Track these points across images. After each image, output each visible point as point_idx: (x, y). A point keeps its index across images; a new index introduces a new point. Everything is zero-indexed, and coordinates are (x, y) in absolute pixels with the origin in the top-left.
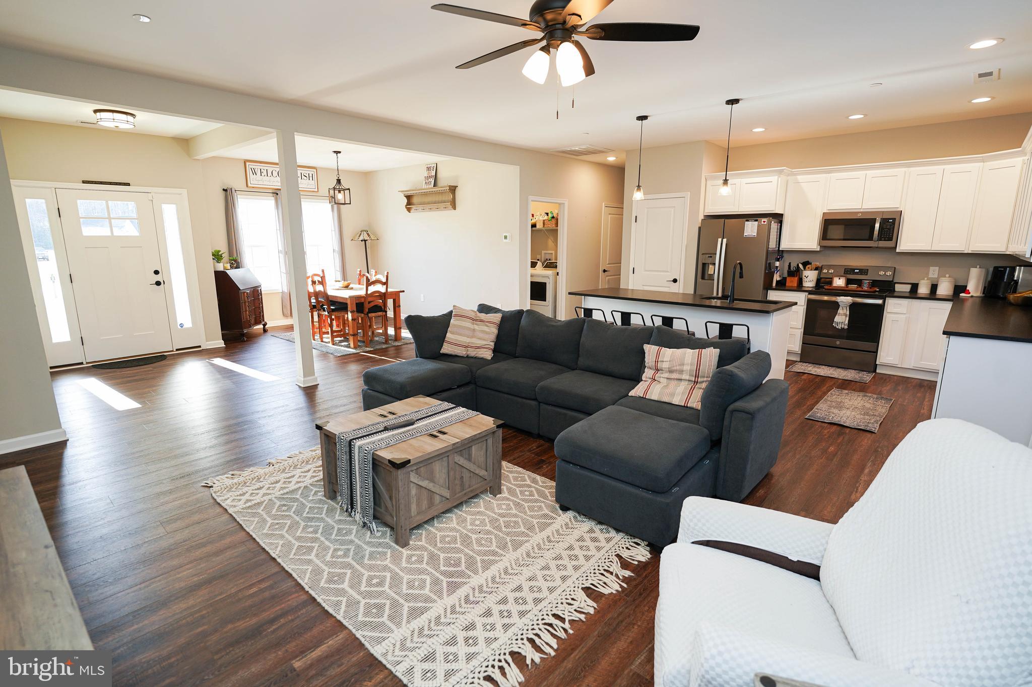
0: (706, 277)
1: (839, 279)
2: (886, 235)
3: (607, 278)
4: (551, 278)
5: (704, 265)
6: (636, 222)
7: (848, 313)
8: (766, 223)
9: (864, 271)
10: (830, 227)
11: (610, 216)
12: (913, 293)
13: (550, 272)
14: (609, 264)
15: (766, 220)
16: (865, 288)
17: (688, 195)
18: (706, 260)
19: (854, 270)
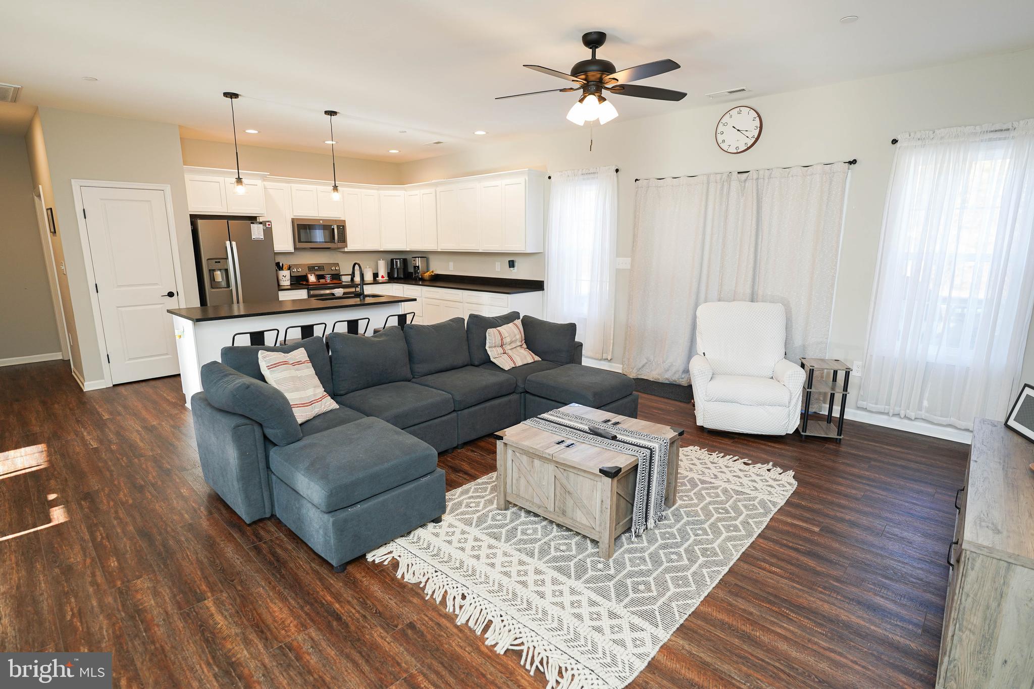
1: (312, 275)
2: (341, 238)
5: (211, 271)
6: (85, 217)
8: (270, 226)
9: (323, 268)
16: (329, 280)
17: (168, 188)
18: (214, 265)
19: (314, 267)
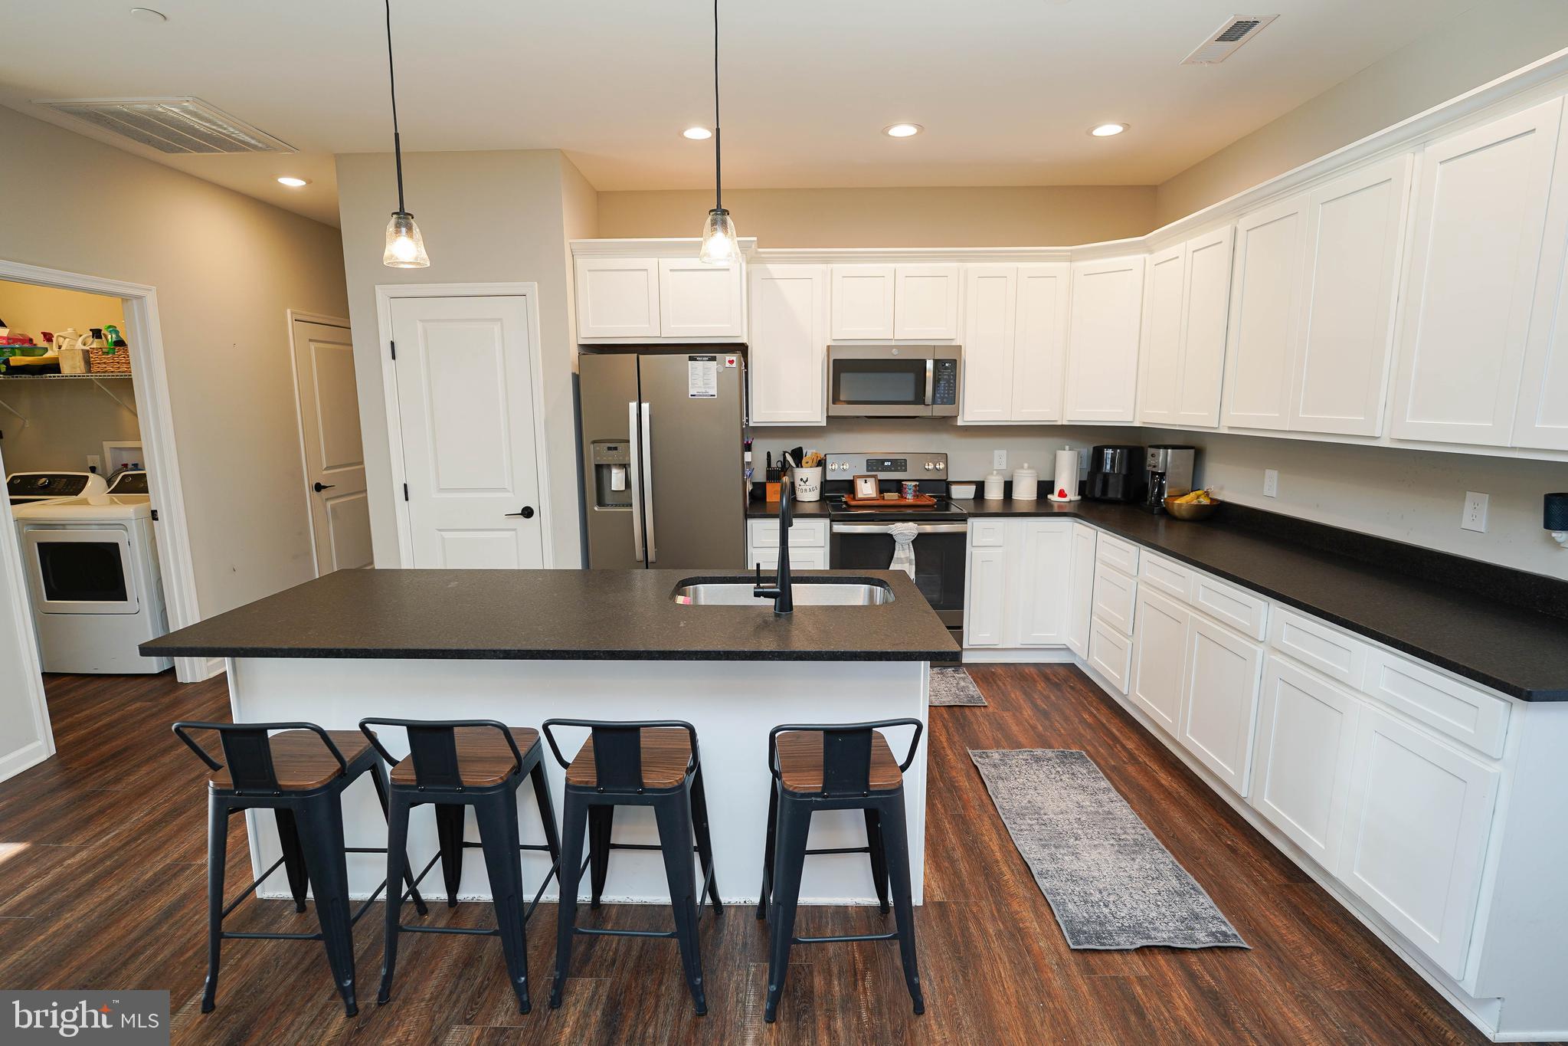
0: (608, 499)
1: (866, 482)
2: (944, 394)
3: (329, 504)
4: (133, 527)
5: (599, 468)
6: (394, 357)
7: (913, 557)
8: (734, 365)
9: (899, 464)
10: (845, 377)
11: (313, 346)
12: (1008, 508)
13: (127, 510)
14: (327, 468)
15: (734, 358)
16: (910, 498)
17: (533, 289)
18: (607, 458)
19: (883, 461)
